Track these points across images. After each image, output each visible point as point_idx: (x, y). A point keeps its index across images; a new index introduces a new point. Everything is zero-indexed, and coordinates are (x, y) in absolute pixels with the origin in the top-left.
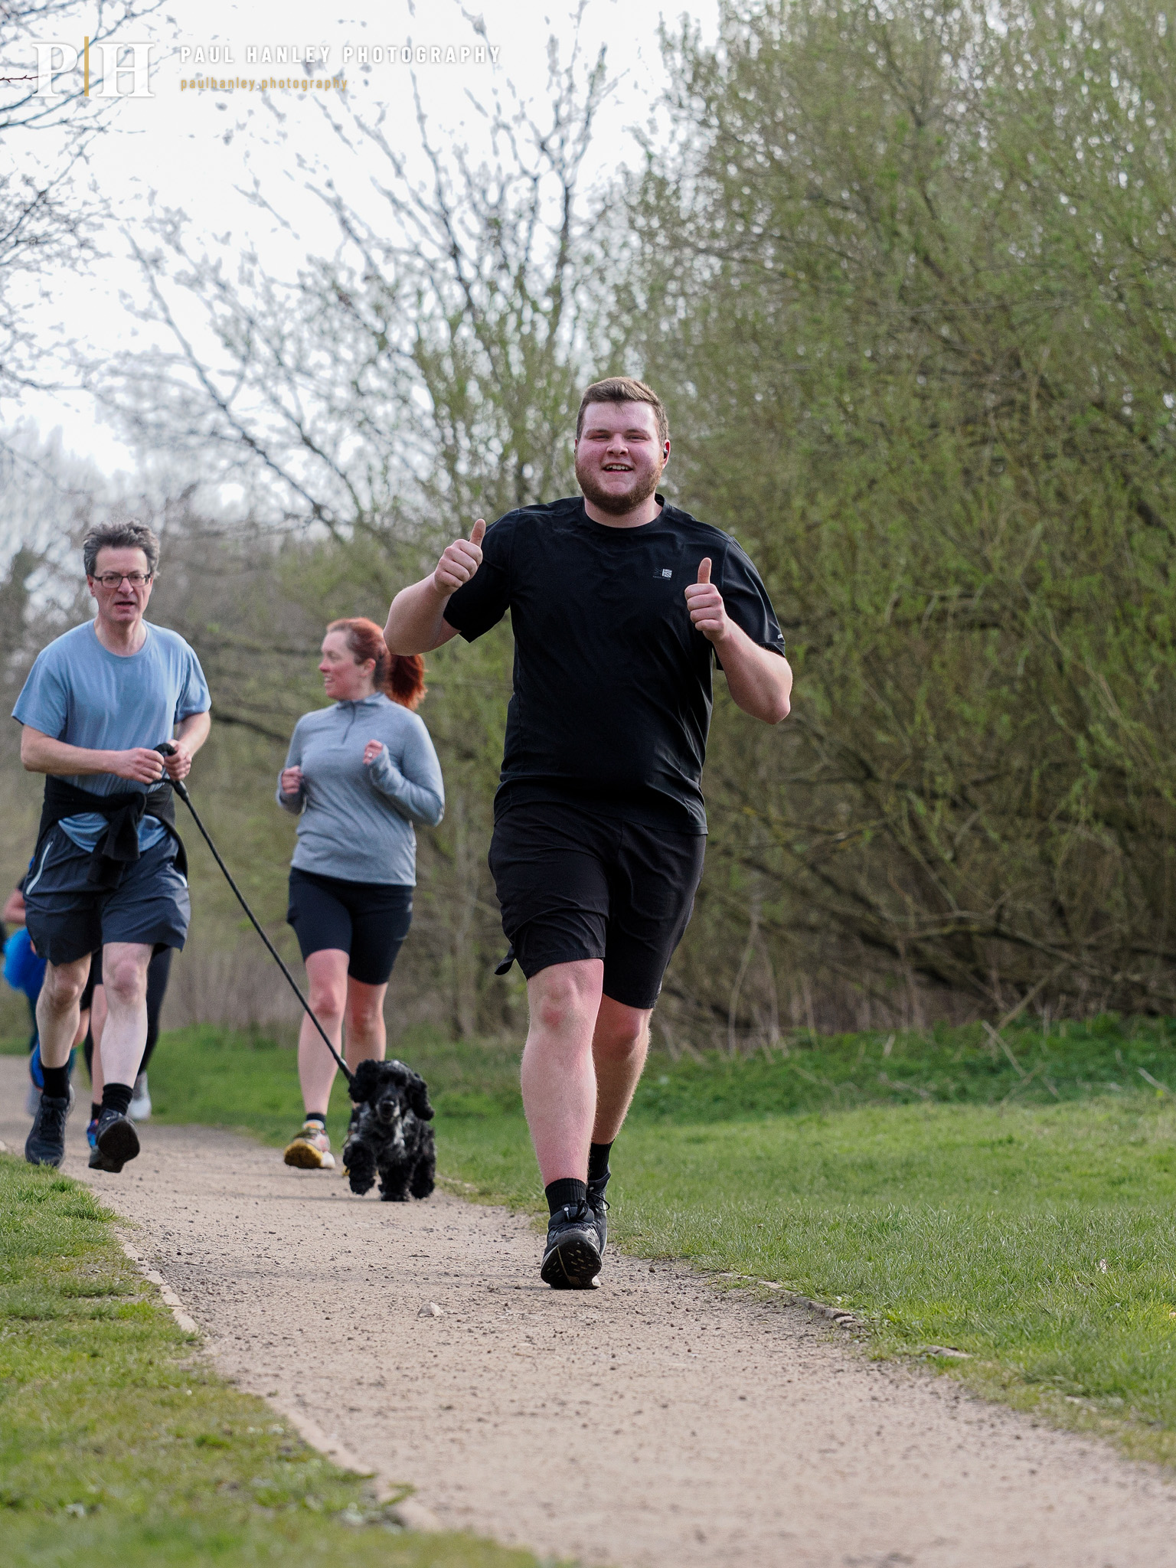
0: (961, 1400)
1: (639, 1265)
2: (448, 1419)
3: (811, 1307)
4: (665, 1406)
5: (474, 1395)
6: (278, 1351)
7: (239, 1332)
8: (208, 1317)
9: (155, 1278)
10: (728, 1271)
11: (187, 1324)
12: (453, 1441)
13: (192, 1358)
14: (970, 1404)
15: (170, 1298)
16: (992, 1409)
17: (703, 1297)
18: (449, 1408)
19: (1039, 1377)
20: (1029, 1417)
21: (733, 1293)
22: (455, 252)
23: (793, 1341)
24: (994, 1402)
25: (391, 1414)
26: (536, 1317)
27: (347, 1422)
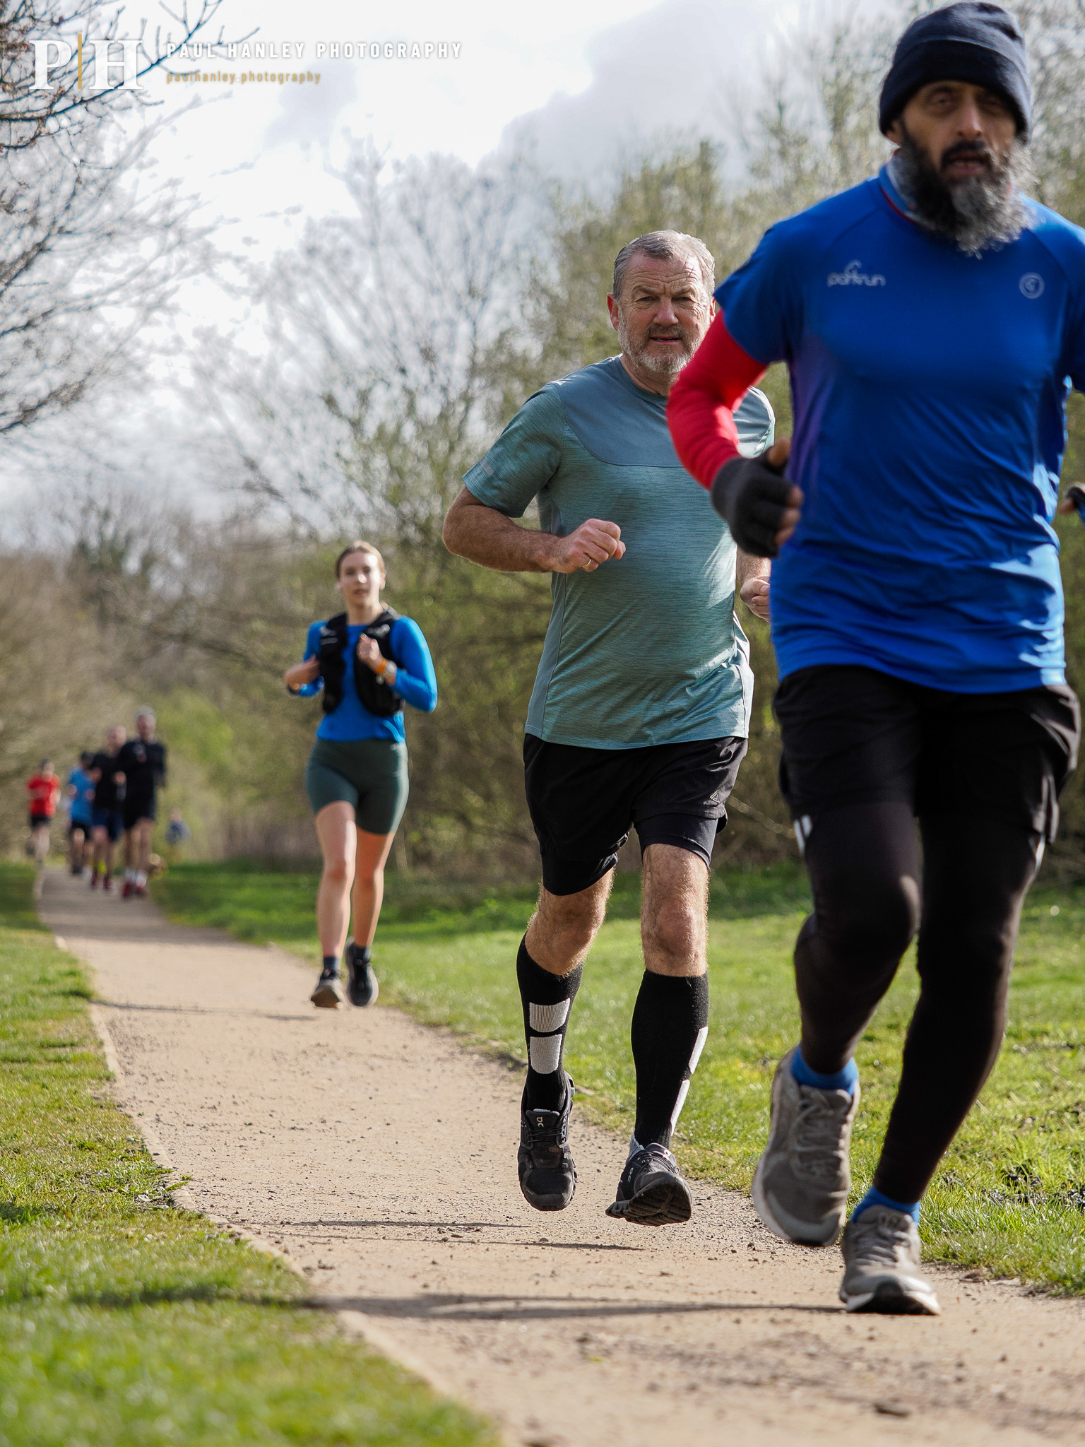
0: (579, 1120)
1: (420, 1029)
2: (247, 1132)
3: (511, 1059)
4: (388, 1124)
5: (271, 1116)
6: (166, 1084)
7: (146, 1072)
8: (130, 1061)
9: (104, 1035)
10: (474, 1033)
11: (113, 1065)
12: (241, 1146)
13: (106, 1088)
14: (582, 1125)
15: (109, 1049)
16: (594, 1128)
17: (450, 1050)
18: (250, 1124)
19: (629, 1108)
20: (612, 1134)
21: (470, 1049)
22: (403, 371)
23: (495, 1081)
24: (595, 1124)
25: (212, 1128)
26: (341, 1063)
27: (180, 1133)
